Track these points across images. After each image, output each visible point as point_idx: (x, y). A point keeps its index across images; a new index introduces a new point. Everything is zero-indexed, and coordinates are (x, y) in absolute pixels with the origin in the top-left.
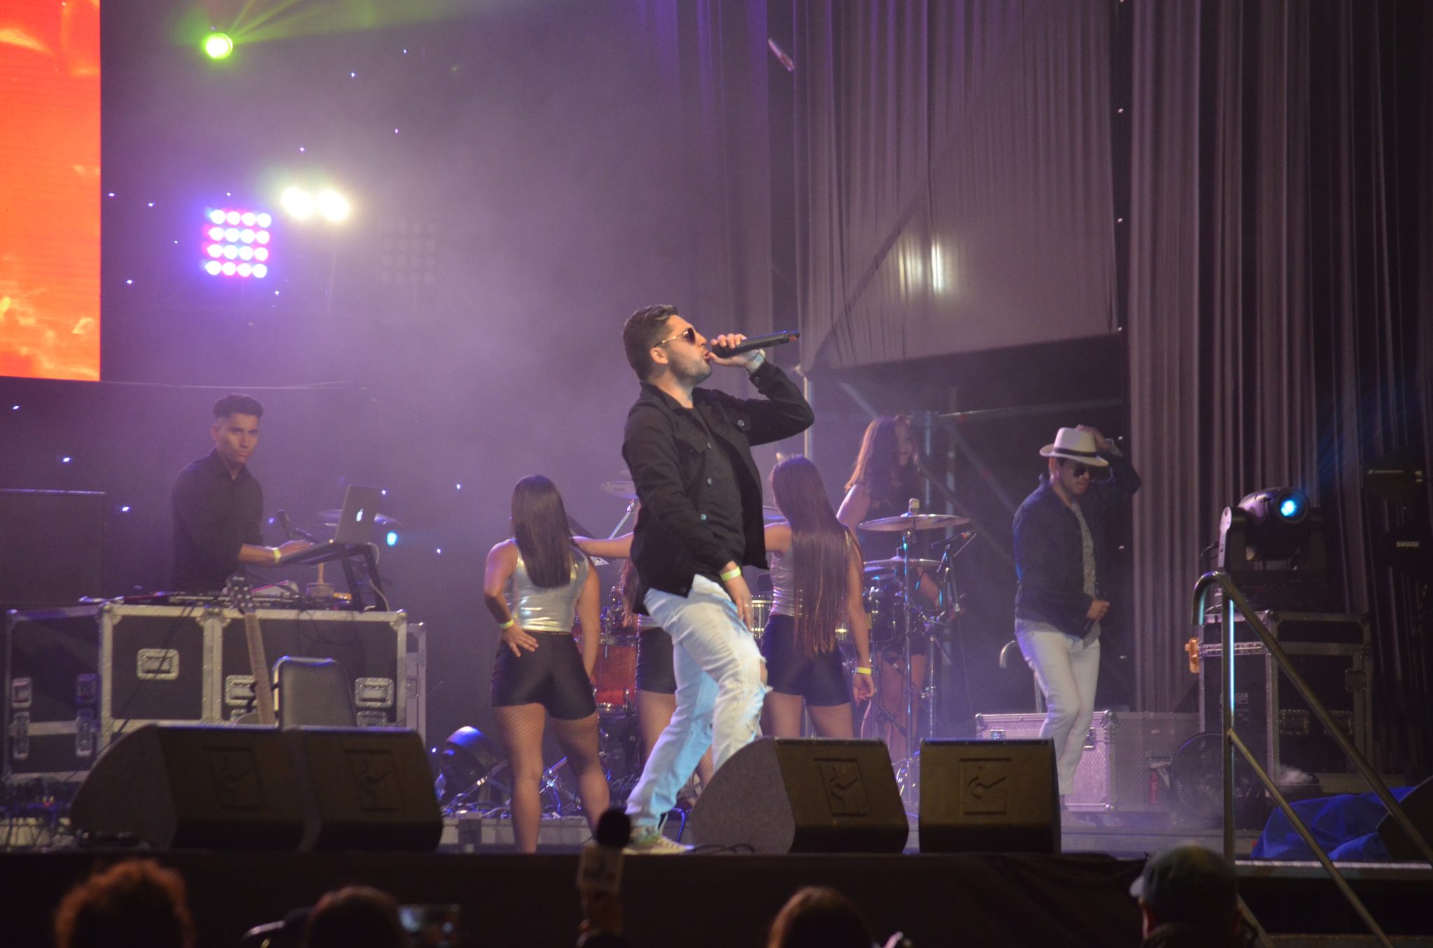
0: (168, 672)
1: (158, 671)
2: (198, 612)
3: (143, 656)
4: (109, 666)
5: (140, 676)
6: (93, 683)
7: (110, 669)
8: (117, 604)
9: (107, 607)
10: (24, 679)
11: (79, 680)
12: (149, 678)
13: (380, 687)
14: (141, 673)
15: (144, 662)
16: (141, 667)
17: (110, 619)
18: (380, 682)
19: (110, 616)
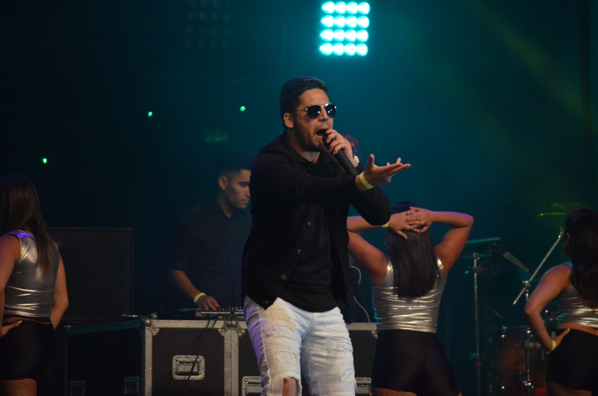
0: (197, 374)
1: (191, 373)
2: (219, 325)
3: (177, 361)
4: (150, 370)
5: (175, 378)
6: (137, 383)
7: (151, 372)
8: (154, 319)
9: (148, 321)
10: (79, 382)
11: (125, 381)
12: (183, 379)
13: (365, 384)
14: (176, 375)
15: (177, 366)
16: (175, 369)
17: (150, 331)
18: (365, 380)
19: (150, 329)
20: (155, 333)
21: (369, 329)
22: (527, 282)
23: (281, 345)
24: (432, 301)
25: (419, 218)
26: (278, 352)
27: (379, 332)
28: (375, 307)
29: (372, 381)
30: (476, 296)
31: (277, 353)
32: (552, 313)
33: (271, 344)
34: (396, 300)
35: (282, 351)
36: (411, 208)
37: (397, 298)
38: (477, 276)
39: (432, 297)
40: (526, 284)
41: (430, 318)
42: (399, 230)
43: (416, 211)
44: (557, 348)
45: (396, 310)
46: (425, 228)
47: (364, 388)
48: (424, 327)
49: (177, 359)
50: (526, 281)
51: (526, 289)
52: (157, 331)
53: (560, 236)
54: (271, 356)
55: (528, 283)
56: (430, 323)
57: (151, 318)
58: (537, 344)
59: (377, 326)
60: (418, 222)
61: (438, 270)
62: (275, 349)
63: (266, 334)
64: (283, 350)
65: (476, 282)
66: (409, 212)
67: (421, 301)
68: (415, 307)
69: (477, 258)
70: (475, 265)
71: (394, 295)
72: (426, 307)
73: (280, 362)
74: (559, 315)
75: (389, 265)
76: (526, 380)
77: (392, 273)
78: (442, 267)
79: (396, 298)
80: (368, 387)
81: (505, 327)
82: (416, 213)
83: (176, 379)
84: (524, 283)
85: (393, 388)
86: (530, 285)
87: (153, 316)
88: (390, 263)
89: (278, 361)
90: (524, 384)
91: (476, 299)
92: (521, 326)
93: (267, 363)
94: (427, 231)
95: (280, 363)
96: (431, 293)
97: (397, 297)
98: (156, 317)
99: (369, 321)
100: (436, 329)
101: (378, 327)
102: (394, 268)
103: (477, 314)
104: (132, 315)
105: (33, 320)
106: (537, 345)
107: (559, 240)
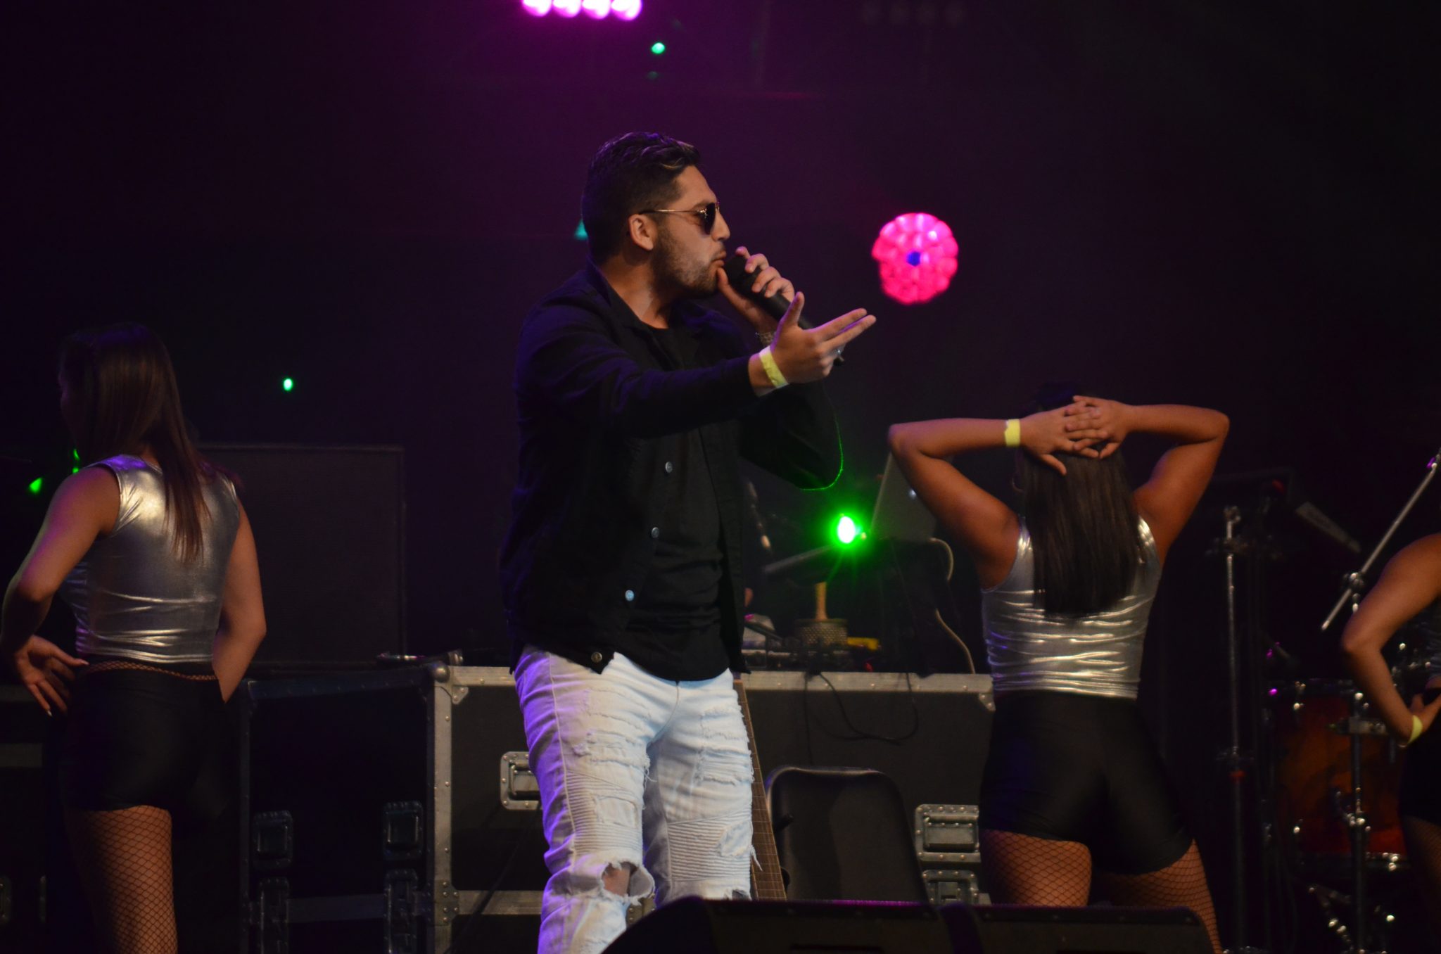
3: (511, 765)
4: (447, 786)
5: (506, 805)
6: (415, 819)
7: (448, 791)
8: (455, 664)
9: (441, 670)
10: (276, 814)
11: (387, 813)
12: (524, 808)
13: (963, 822)
14: (508, 799)
15: (512, 777)
16: (507, 786)
17: (446, 694)
18: (962, 812)
19: (446, 688)
20: (458, 697)
21: (972, 689)
22: (1354, 575)
23: (605, 781)
24: (1128, 622)
25: (1096, 423)
26: (599, 796)
27: (998, 697)
28: (989, 638)
29: (980, 814)
30: (1231, 610)
31: (597, 800)
32: (1416, 650)
33: (583, 775)
34: (1041, 622)
35: (608, 795)
36: (1076, 398)
37: (1043, 617)
38: (1234, 560)
39: (1128, 614)
40: (1353, 581)
41: (1122, 663)
42: (1046, 454)
43: (1088, 405)
44: (1424, 735)
45: (1044, 644)
46: (1111, 448)
47: (962, 831)
48: (1108, 684)
49: (511, 761)
50: (1351, 573)
51: (1353, 592)
52: (463, 693)
53: (1434, 465)
54: (582, 804)
55: (1357, 577)
56: (1122, 676)
57: (448, 662)
58: (1378, 724)
59: (994, 683)
60: (1092, 433)
61: (1141, 549)
62: (592, 789)
63: (573, 749)
64: (608, 793)
65: (1230, 576)
66: (1071, 408)
67: (1100, 623)
68: (1087, 638)
69: (1232, 518)
70: (1229, 536)
71: (1035, 610)
72: (1114, 637)
73: (603, 822)
74: (1433, 656)
75: (1021, 536)
76: (1353, 811)
77: (1030, 555)
78: (1152, 539)
79: (1039, 616)
80: (970, 828)
81: (1301, 684)
82: (1089, 411)
83: (509, 808)
84: (1348, 578)
85: (1030, 833)
86: (1362, 582)
87: (454, 659)
88: (1025, 532)
89: (597, 818)
90: (1347, 822)
91: (1231, 618)
92: (1341, 682)
93: (572, 820)
94: (1114, 453)
95: (601, 823)
96: (1122, 602)
97: (1043, 614)
98: (459, 659)
99: (973, 670)
100: (1137, 688)
101: (997, 685)
102: (1034, 543)
103: (1232, 652)
104: (402, 654)
105: (160, 670)
106: (1379, 728)
107: (1432, 473)
